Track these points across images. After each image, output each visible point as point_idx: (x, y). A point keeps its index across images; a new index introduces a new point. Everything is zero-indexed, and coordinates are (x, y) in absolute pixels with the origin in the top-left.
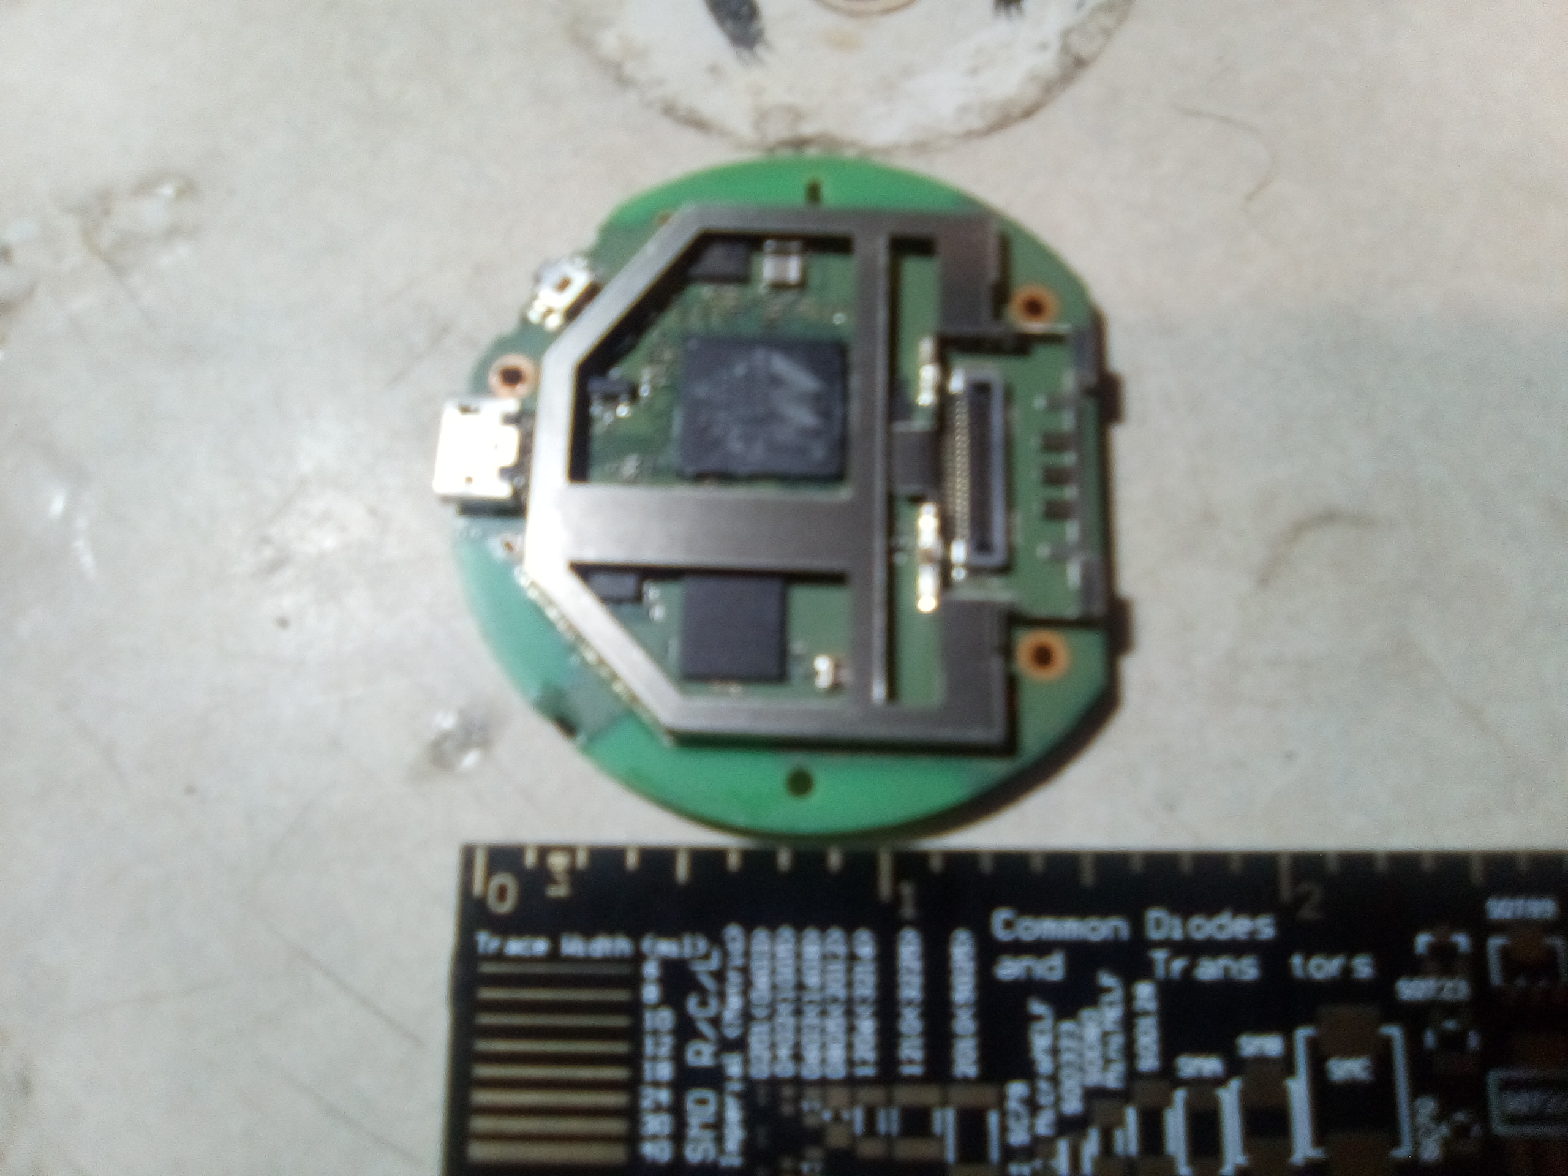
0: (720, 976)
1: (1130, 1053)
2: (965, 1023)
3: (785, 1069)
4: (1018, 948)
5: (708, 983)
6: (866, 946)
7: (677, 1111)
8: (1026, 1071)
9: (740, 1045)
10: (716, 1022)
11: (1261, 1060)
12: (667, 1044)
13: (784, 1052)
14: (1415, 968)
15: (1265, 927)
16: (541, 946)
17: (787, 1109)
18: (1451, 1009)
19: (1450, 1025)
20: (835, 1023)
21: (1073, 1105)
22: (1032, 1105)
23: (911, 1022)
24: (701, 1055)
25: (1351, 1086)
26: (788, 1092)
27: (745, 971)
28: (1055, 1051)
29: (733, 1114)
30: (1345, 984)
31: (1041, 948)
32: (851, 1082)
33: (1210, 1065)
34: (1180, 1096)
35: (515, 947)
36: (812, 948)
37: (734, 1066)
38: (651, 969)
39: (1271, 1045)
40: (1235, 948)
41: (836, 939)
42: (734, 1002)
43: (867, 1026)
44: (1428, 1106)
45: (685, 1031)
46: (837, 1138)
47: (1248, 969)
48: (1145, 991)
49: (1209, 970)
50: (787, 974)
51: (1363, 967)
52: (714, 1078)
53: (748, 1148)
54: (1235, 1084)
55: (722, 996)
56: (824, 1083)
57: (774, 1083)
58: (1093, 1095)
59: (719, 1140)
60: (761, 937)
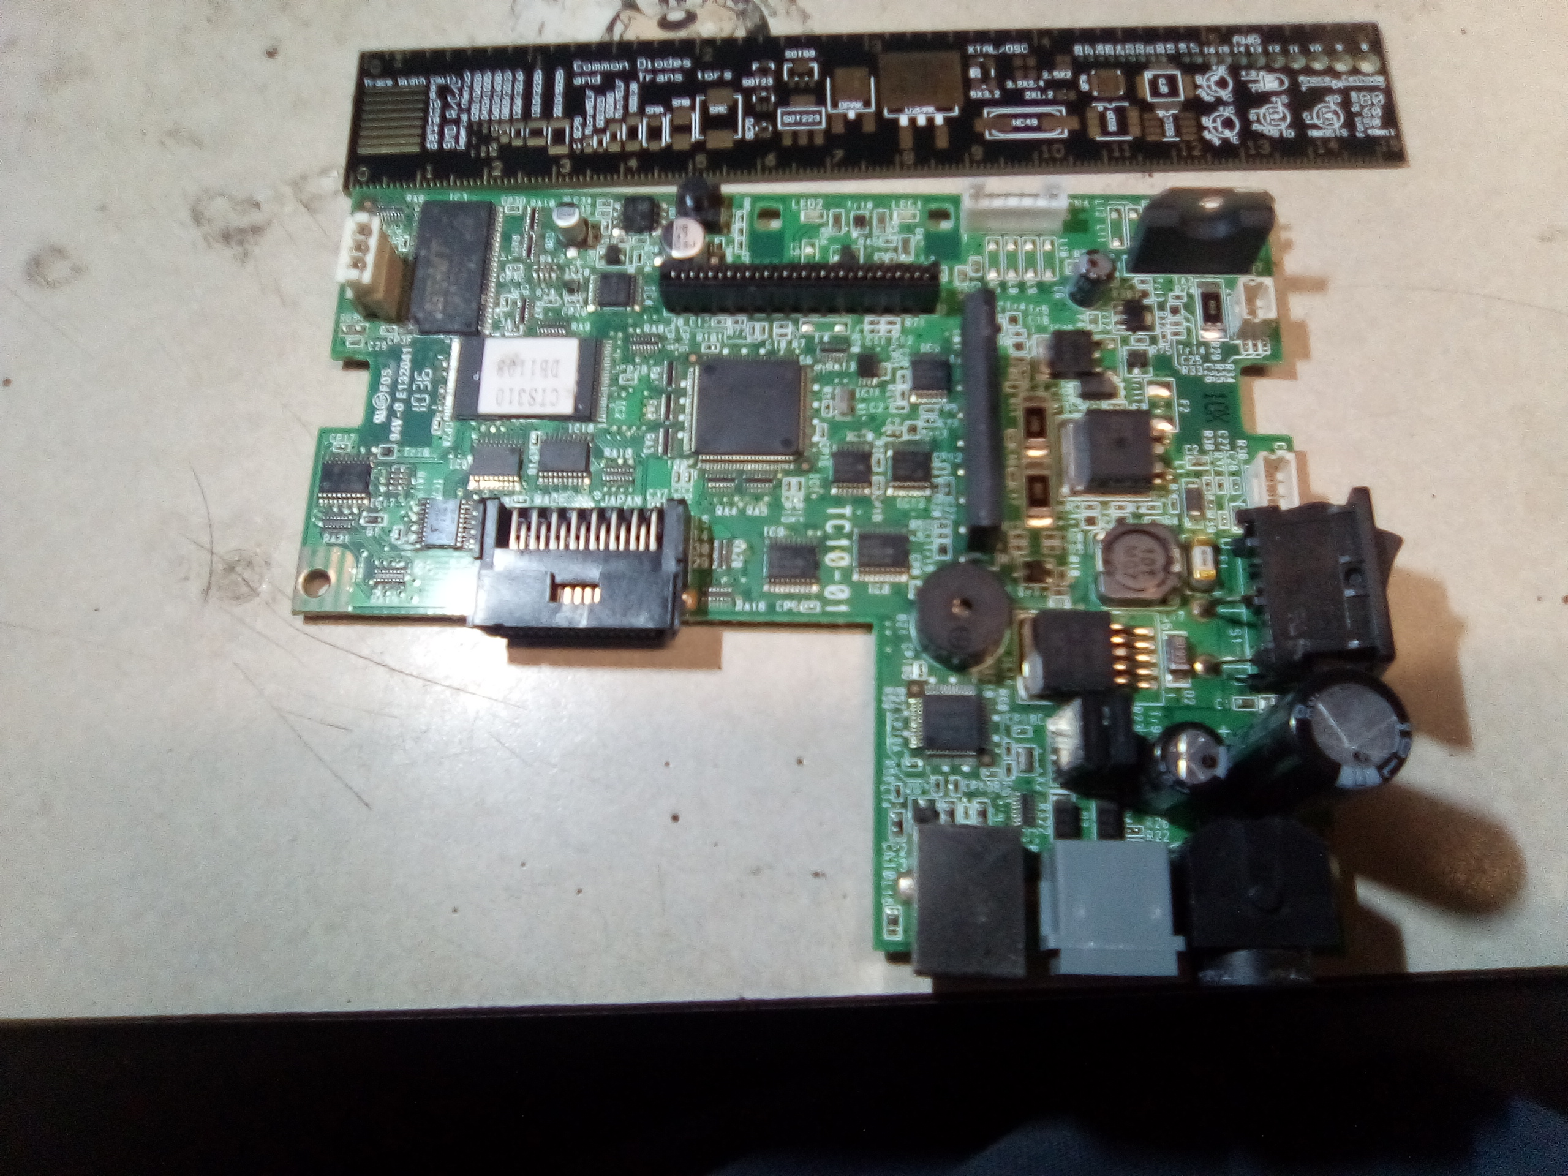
0: (461, 90)
1: (626, 107)
2: (559, 100)
3: (485, 116)
4: (582, 74)
5: (456, 91)
6: (520, 76)
7: (441, 134)
8: (583, 114)
9: (469, 111)
10: (459, 105)
11: (681, 107)
12: (438, 112)
13: (485, 113)
14: (750, 74)
15: (687, 63)
16: (390, 83)
17: (485, 131)
18: (766, 89)
19: (764, 94)
20: (506, 102)
21: (600, 124)
22: (584, 125)
23: (537, 100)
24: (452, 114)
25: (719, 116)
26: (485, 126)
27: (471, 88)
28: (595, 108)
29: (463, 133)
30: (720, 83)
31: (592, 74)
32: (511, 120)
33: (659, 109)
34: (645, 121)
35: (380, 83)
36: (498, 77)
37: (464, 117)
38: (433, 88)
39: (686, 102)
40: (673, 71)
41: (509, 75)
42: (466, 96)
43: (519, 102)
44: (750, 121)
45: (446, 106)
46: (505, 140)
47: (679, 78)
48: (634, 87)
49: (661, 78)
50: (488, 86)
51: (728, 75)
52: (457, 122)
53: (469, 144)
54: (669, 116)
55: (461, 95)
56: (500, 122)
57: (480, 123)
58: (608, 122)
59: (457, 142)
60: (478, 76)
